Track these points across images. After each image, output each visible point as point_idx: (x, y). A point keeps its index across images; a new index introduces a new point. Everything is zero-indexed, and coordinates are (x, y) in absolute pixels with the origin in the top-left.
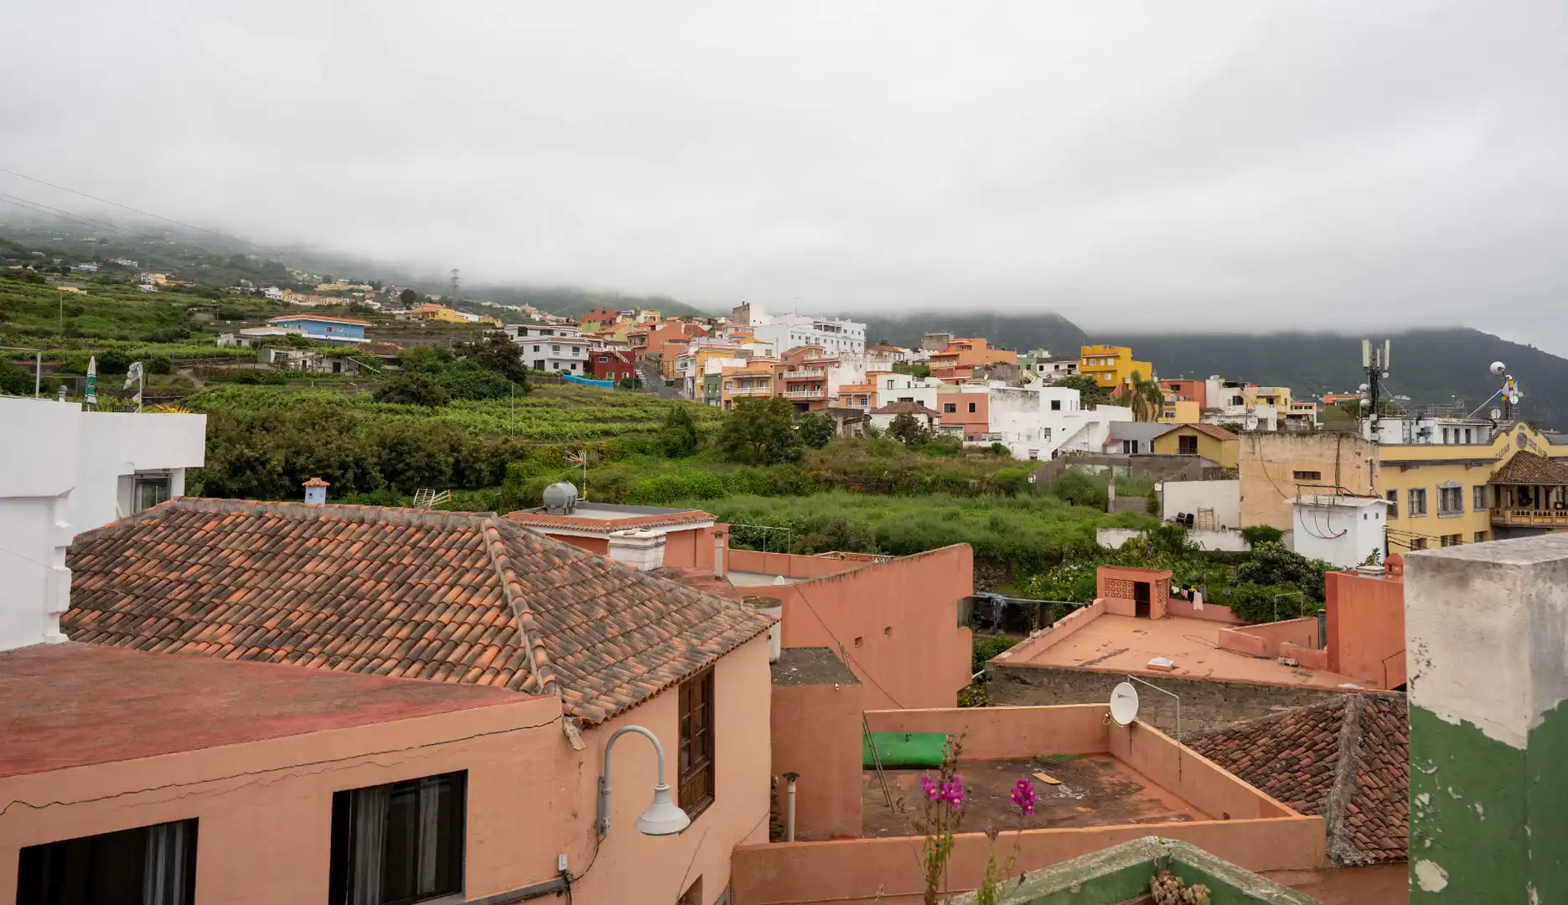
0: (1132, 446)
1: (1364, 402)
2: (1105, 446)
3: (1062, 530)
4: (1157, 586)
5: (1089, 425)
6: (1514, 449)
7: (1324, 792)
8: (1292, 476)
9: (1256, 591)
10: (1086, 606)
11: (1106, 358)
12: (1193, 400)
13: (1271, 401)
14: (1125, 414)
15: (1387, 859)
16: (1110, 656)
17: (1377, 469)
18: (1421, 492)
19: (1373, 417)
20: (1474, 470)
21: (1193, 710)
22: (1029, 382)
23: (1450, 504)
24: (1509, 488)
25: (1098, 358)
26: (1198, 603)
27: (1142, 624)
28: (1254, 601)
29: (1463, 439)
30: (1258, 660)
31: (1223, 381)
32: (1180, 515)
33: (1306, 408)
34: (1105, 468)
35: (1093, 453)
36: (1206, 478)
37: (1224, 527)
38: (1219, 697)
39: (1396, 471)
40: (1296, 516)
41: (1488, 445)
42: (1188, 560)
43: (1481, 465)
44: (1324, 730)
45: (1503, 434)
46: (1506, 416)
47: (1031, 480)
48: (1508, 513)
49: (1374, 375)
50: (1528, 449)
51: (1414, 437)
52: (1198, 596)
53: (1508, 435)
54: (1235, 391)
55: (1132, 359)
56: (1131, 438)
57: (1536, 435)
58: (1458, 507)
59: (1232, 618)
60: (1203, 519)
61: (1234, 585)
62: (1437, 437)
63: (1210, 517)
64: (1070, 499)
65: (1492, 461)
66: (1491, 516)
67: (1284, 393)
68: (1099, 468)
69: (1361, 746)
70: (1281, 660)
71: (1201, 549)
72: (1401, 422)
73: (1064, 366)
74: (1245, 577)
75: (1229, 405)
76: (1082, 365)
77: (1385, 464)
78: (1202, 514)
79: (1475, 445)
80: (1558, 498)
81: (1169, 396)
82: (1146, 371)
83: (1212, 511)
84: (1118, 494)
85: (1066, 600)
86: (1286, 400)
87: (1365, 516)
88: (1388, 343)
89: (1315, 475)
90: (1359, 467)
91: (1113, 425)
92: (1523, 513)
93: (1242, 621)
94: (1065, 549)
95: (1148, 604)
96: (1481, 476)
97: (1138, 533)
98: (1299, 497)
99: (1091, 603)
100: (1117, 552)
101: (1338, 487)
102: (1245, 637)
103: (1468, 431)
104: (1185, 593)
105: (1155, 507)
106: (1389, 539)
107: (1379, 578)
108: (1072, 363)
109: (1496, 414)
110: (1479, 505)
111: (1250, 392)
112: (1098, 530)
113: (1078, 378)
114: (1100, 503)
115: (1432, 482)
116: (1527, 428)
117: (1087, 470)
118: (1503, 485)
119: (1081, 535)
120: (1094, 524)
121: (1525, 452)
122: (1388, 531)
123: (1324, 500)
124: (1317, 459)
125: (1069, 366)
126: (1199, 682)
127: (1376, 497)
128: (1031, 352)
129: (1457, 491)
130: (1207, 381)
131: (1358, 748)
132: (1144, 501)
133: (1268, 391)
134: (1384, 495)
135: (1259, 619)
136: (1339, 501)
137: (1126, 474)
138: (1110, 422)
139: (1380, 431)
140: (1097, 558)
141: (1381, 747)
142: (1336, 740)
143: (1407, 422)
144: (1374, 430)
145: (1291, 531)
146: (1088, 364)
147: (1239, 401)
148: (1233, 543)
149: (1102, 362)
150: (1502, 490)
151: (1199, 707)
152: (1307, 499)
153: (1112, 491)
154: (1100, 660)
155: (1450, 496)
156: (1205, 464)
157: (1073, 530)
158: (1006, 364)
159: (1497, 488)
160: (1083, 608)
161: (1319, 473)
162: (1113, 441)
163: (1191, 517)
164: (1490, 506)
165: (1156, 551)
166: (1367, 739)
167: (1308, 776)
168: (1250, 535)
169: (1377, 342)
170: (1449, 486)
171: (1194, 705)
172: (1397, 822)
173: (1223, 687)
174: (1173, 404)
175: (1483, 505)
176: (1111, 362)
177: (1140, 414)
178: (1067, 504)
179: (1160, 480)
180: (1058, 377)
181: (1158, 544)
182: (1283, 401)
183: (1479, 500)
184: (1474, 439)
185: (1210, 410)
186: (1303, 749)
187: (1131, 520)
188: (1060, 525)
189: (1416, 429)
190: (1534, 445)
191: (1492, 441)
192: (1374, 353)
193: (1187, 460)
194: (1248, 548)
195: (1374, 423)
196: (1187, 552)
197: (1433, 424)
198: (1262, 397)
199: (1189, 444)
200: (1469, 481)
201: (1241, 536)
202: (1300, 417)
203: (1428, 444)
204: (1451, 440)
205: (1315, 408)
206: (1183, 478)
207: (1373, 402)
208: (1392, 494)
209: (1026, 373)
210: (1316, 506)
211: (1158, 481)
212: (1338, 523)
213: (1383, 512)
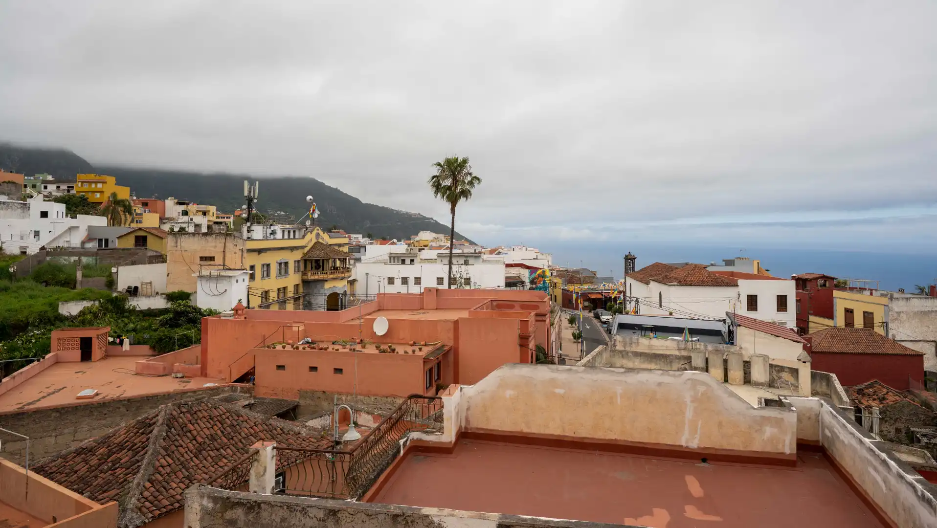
0: (104, 243)
1: (244, 216)
2: (83, 243)
3: (30, 306)
4: (98, 338)
5: (71, 229)
6: (314, 241)
7: (130, 479)
8: (199, 259)
9: (166, 333)
10: (39, 360)
11: (96, 183)
12: (157, 213)
13: (205, 213)
14: (101, 221)
15: (160, 515)
16: (48, 395)
17: (245, 254)
18: (268, 265)
19: (249, 224)
20: (295, 252)
21: (104, 422)
22: (32, 197)
23: (283, 271)
24: (311, 261)
25: (90, 183)
26: (126, 346)
27: (85, 366)
28: (164, 339)
29: (292, 236)
30: (160, 377)
31: (176, 201)
32: (129, 287)
33: (227, 218)
34: (76, 258)
35: (73, 248)
36: (150, 262)
37: (157, 293)
38: (123, 409)
39: (256, 254)
40: (199, 283)
41: (302, 239)
42: (127, 317)
43: (298, 249)
44: (142, 434)
45: (309, 233)
46: (312, 224)
47: (12, 270)
48: (310, 274)
49: (250, 200)
50: (320, 240)
51: (268, 235)
52: (126, 342)
53: (311, 233)
54: (183, 207)
55: (116, 184)
56: (103, 237)
57: (324, 233)
58: (286, 272)
59: (150, 352)
60: (145, 289)
61: (156, 330)
62: (279, 235)
63: (149, 287)
64: (45, 282)
65: (303, 247)
66: (302, 275)
67: (213, 209)
68: (74, 259)
69: (164, 439)
70: (173, 375)
71: (138, 309)
72: (262, 227)
73: (64, 187)
74: (163, 324)
75: (179, 215)
76: (77, 186)
77: (249, 251)
78: (145, 286)
79: (297, 239)
80: (332, 265)
81: (139, 209)
82: (124, 193)
83: (151, 283)
84: (84, 276)
85: (27, 357)
86: (213, 213)
87: (237, 281)
88: (257, 183)
89: (212, 259)
90: (235, 253)
91: (90, 228)
92: (316, 273)
93: (156, 354)
94: (31, 320)
95: (91, 352)
96: (298, 255)
97: (92, 302)
98: (200, 272)
99: (44, 358)
100: (75, 317)
101: (224, 265)
102: (152, 364)
103: (294, 232)
104: (118, 341)
105: (111, 283)
106: (250, 293)
107: (232, 318)
108: (71, 185)
109: (308, 223)
110: (296, 270)
111: (193, 208)
112: (60, 303)
113: (74, 196)
114: (70, 283)
115: (274, 259)
116: (320, 230)
117: (63, 260)
118: (308, 260)
119: (47, 308)
120: (58, 299)
121: (319, 242)
122: (249, 288)
123: (214, 273)
124: (212, 249)
125: (68, 187)
126: (109, 403)
127: (243, 270)
128: (37, 176)
129: (286, 263)
130: (167, 201)
131: (162, 441)
132: (104, 280)
133: (203, 207)
134: (248, 268)
135: (167, 350)
136: (223, 273)
137: (94, 262)
138: (89, 227)
139: (252, 232)
140: (58, 323)
141: (177, 436)
142: (148, 439)
143: (265, 227)
144: (249, 231)
145: (196, 293)
146: (82, 186)
147: (185, 213)
148: (160, 303)
149: (93, 186)
150: (308, 262)
151: (108, 419)
152: (205, 273)
153: (79, 275)
154: (39, 400)
155: (283, 266)
156: (150, 254)
157: (39, 305)
158: (13, 183)
159: (305, 261)
160: (36, 363)
161: (214, 257)
162: (89, 239)
163: (136, 288)
164: (302, 270)
165: (105, 314)
166: (169, 433)
167: (124, 469)
168: (170, 297)
169: (252, 182)
170: (282, 261)
171: (105, 419)
172: (174, 485)
173: (126, 402)
174: (141, 214)
175: (299, 270)
176: (100, 186)
177: (115, 220)
178: (42, 287)
179: (118, 265)
180: (59, 194)
181: (107, 309)
182: (211, 214)
183: (297, 268)
184: (297, 236)
185: (167, 219)
186: (126, 450)
187: (89, 294)
188: (31, 302)
189: (269, 231)
190: (323, 239)
191: (304, 237)
192: (250, 188)
193: (138, 251)
194: (169, 305)
195: (249, 227)
196: (127, 312)
197: (278, 228)
198: (199, 211)
199: (141, 241)
200: (292, 258)
201: (165, 298)
202: (221, 223)
203: (275, 239)
204: (286, 237)
205: (232, 218)
206: (134, 263)
207: (249, 215)
208: (252, 268)
209: (29, 190)
210: (210, 278)
211: (114, 266)
212: (222, 286)
213: (247, 278)
